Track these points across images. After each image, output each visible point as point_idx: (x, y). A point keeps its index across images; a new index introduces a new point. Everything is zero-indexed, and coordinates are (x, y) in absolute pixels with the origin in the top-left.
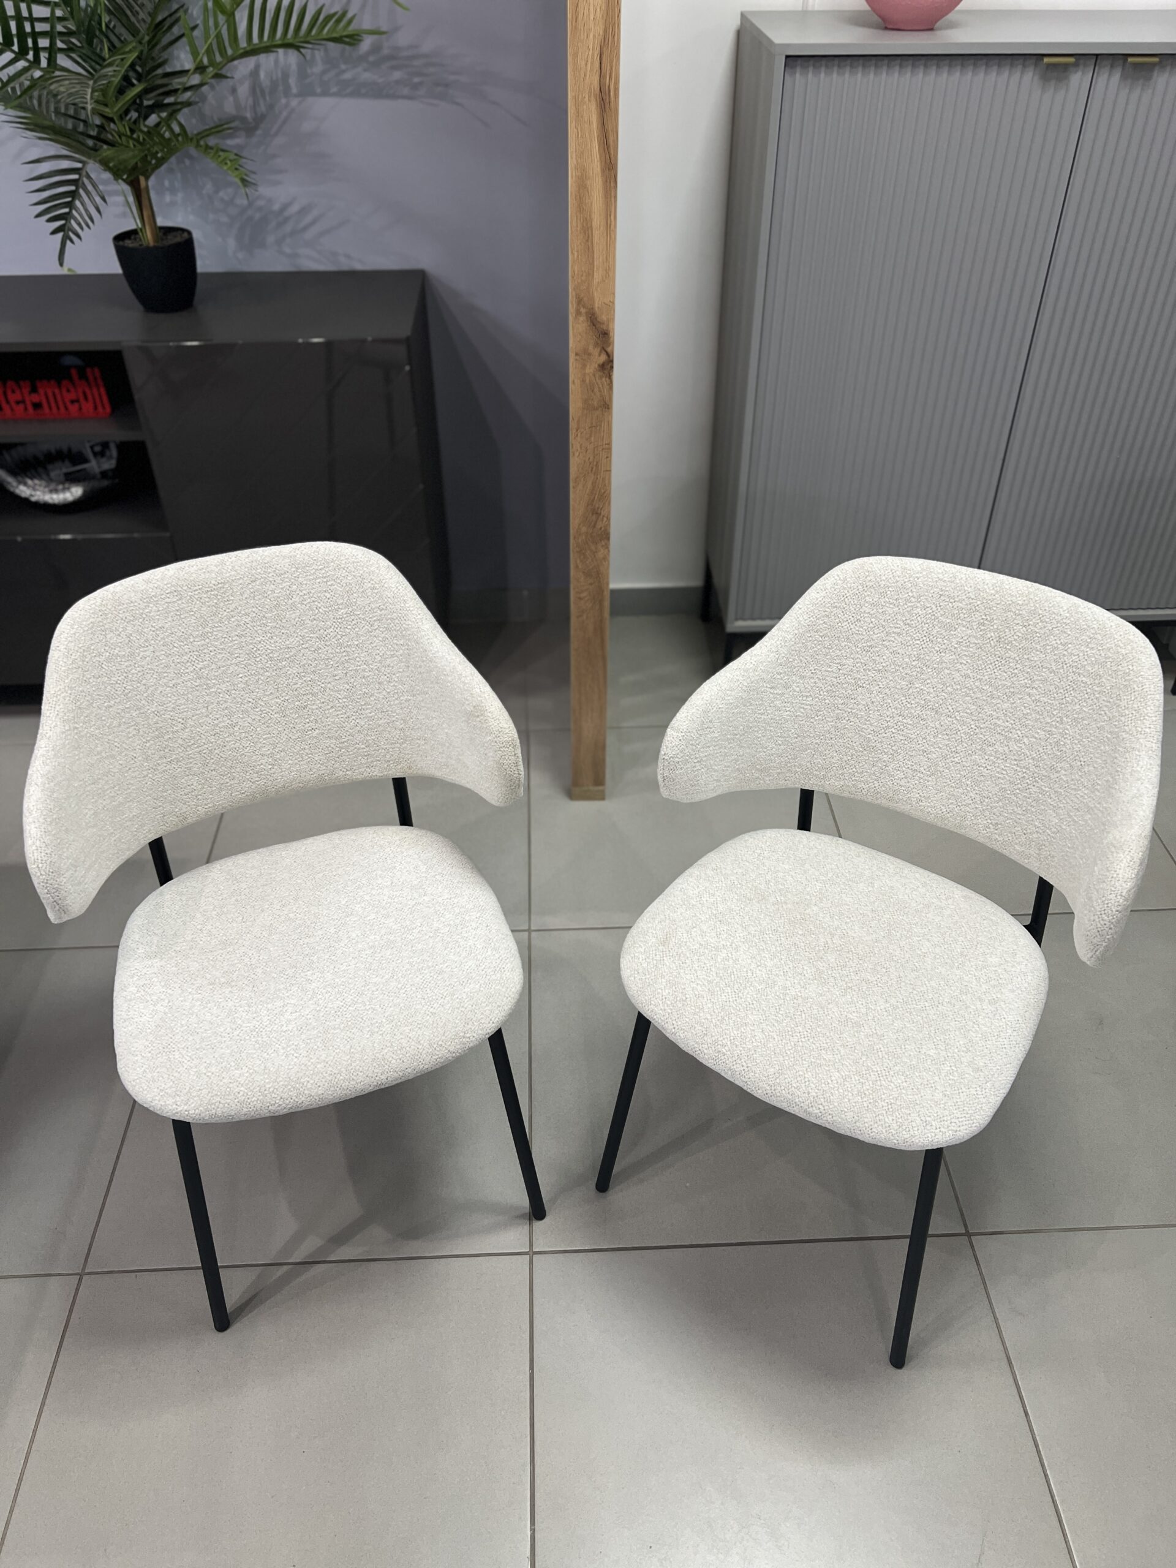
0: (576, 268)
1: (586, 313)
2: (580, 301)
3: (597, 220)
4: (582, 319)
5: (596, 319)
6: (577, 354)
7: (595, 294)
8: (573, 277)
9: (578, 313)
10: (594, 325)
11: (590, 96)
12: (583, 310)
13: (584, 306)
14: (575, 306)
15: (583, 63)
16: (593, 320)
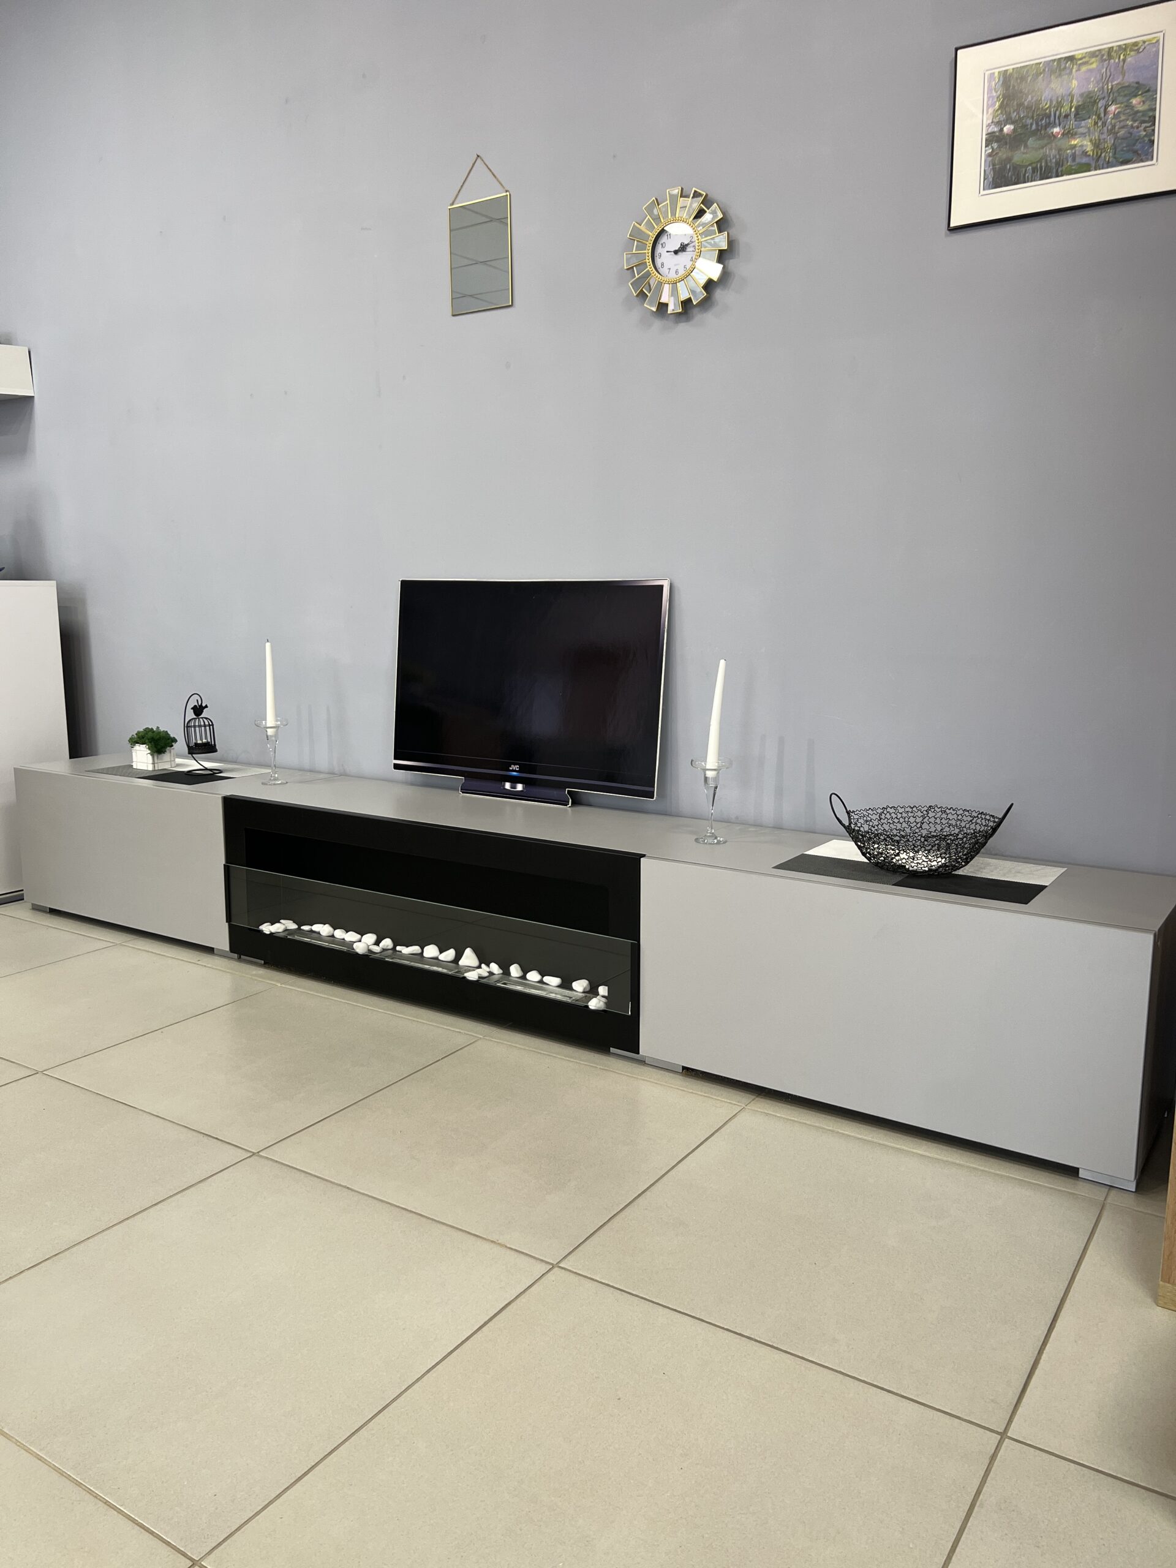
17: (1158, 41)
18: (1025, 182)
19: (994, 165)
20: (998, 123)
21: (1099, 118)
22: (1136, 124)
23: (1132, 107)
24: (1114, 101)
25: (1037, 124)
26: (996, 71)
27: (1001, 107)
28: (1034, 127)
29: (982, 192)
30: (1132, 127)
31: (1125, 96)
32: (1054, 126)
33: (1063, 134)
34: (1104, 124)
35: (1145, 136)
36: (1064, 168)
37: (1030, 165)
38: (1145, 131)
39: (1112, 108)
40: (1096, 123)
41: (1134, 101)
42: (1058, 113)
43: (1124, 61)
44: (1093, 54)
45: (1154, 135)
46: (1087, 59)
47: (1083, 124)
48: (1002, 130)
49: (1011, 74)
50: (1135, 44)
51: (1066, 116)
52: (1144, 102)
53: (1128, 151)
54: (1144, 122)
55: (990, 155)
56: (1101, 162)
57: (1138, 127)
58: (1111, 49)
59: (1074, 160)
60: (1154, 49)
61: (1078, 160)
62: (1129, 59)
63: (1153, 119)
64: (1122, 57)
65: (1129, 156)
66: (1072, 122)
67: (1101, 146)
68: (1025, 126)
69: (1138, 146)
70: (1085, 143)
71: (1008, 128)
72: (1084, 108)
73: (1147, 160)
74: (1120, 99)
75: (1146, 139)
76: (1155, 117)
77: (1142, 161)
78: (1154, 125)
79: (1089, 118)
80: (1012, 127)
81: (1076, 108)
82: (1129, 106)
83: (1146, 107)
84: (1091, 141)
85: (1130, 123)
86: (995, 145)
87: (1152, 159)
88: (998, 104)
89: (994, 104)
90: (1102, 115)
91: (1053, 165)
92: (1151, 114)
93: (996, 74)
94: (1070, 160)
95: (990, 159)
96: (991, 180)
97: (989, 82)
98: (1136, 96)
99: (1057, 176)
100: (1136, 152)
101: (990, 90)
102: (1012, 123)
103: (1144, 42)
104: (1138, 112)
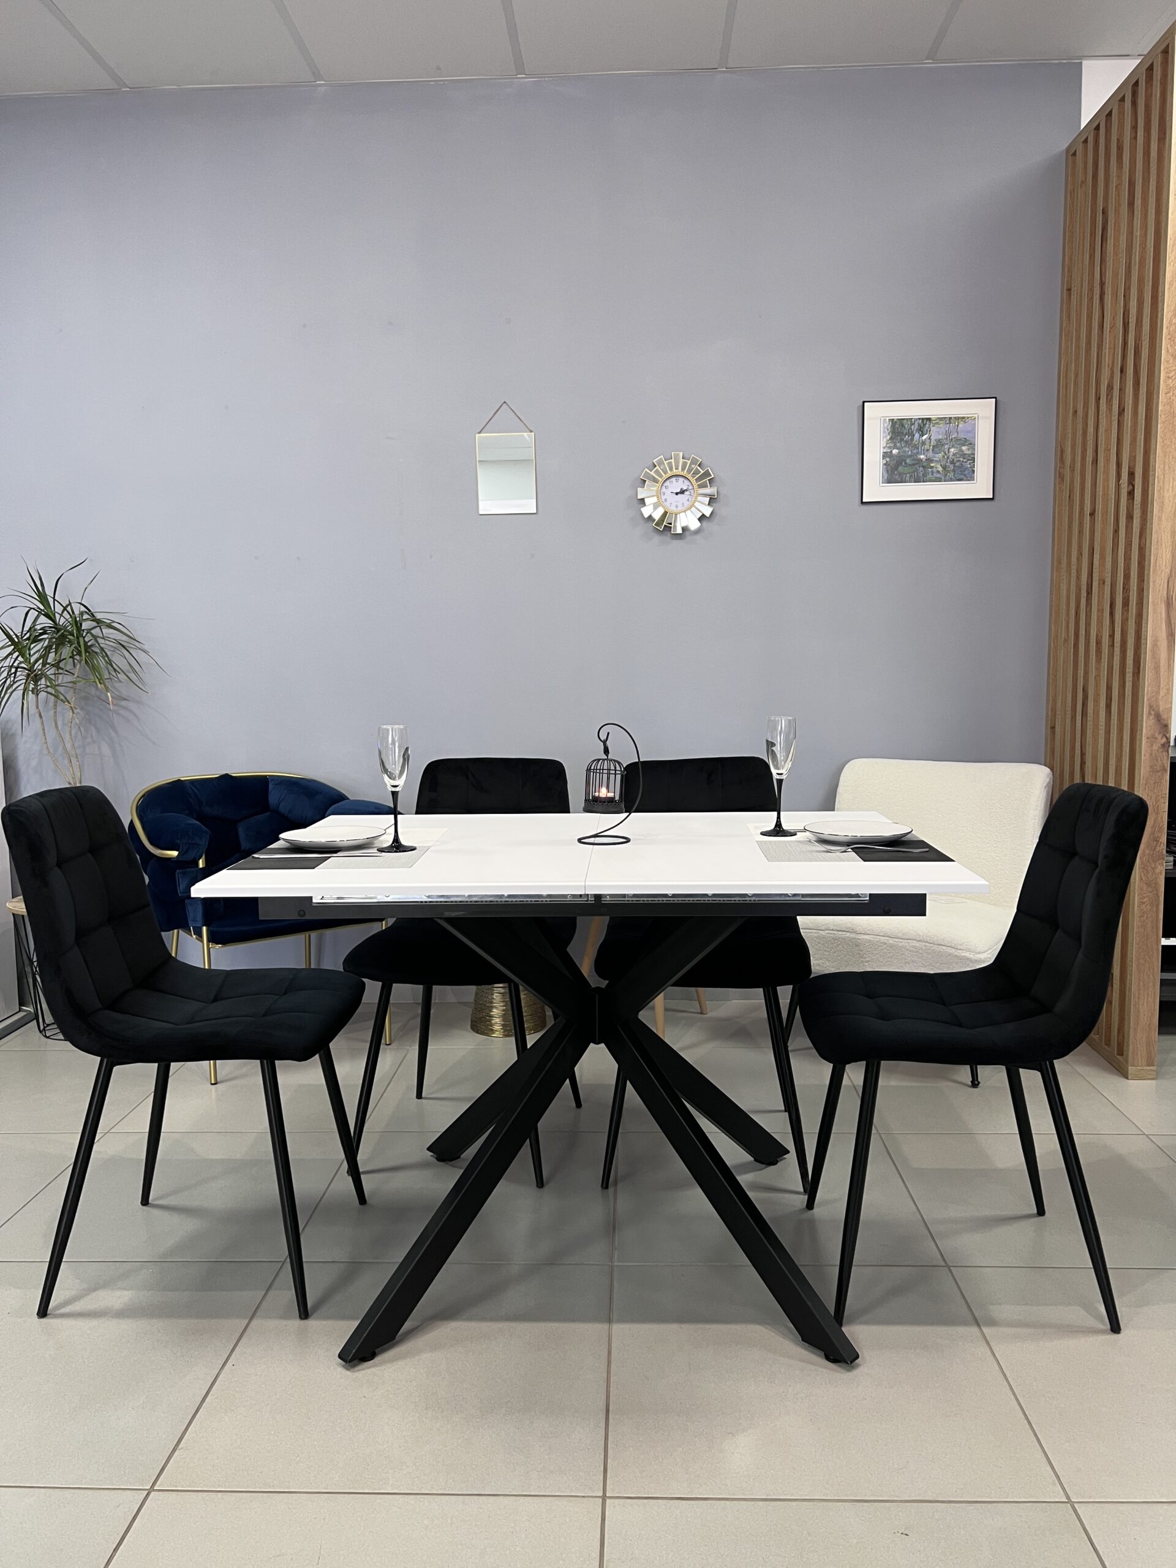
0: (1149, 689)
1: (1155, 714)
2: (1151, 707)
3: (1163, 663)
4: (1152, 717)
5: (1160, 717)
6: (1148, 738)
7: (1160, 703)
8: (1147, 694)
9: (1150, 714)
10: (1159, 721)
11: (1161, 601)
12: (1153, 713)
13: (1153, 710)
14: (1148, 710)
15: (1158, 586)
16: (1158, 717)
17: (975, 418)
18: (905, 482)
19: (888, 471)
20: (890, 447)
21: (946, 454)
22: (965, 460)
23: (963, 451)
24: (953, 446)
25: (912, 452)
26: (887, 419)
27: (890, 439)
28: (910, 453)
29: (881, 485)
30: (963, 461)
31: (959, 444)
32: (921, 454)
33: (926, 460)
34: (948, 458)
35: (970, 467)
36: (927, 478)
37: (908, 473)
38: (970, 464)
39: (952, 450)
40: (944, 456)
41: (964, 448)
42: (923, 448)
43: (958, 426)
44: (941, 419)
45: (974, 467)
46: (938, 421)
47: (937, 455)
48: (891, 451)
49: (896, 422)
50: (964, 418)
51: (928, 450)
52: (969, 449)
53: (961, 474)
54: (970, 460)
55: (885, 464)
56: (947, 478)
57: (966, 462)
58: (950, 418)
59: (932, 475)
60: (973, 422)
61: (935, 475)
62: (960, 425)
63: (973, 459)
64: (957, 424)
65: (962, 477)
66: (930, 454)
67: (947, 469)
68: (904, 451)
69: (966, 472)
70: (938, 466)
71: (895, 451)
72: (937, 447)
73: (971, 480)
74: (956, 446)
75: (971, 469)
76: (974, 458)
77: (968, 480)
78: (974, 462)
79: (940, 453)
80: (897, 451)
81: (933, 447)
82: (961, 451)
83: (969, 452)
84: (941, 465)
85: (962, 459)
86: (888, 459)
87: (974, 480)
88: (888, 437)
89: (886, 437)
90: (947, 453)
91: (921, 475)
92: (972, 456)
93: (888, 420)
94: (930, 474)
95: (885, 467)
96: (886, 478)
97: (883, 424)
98: (964, 445)
99: (924, 482)
100: (965, 475)
101: (884, 427)
102: (897, 449)
103: (968, 418)
104: (966, 454)
